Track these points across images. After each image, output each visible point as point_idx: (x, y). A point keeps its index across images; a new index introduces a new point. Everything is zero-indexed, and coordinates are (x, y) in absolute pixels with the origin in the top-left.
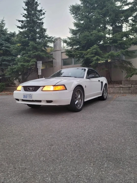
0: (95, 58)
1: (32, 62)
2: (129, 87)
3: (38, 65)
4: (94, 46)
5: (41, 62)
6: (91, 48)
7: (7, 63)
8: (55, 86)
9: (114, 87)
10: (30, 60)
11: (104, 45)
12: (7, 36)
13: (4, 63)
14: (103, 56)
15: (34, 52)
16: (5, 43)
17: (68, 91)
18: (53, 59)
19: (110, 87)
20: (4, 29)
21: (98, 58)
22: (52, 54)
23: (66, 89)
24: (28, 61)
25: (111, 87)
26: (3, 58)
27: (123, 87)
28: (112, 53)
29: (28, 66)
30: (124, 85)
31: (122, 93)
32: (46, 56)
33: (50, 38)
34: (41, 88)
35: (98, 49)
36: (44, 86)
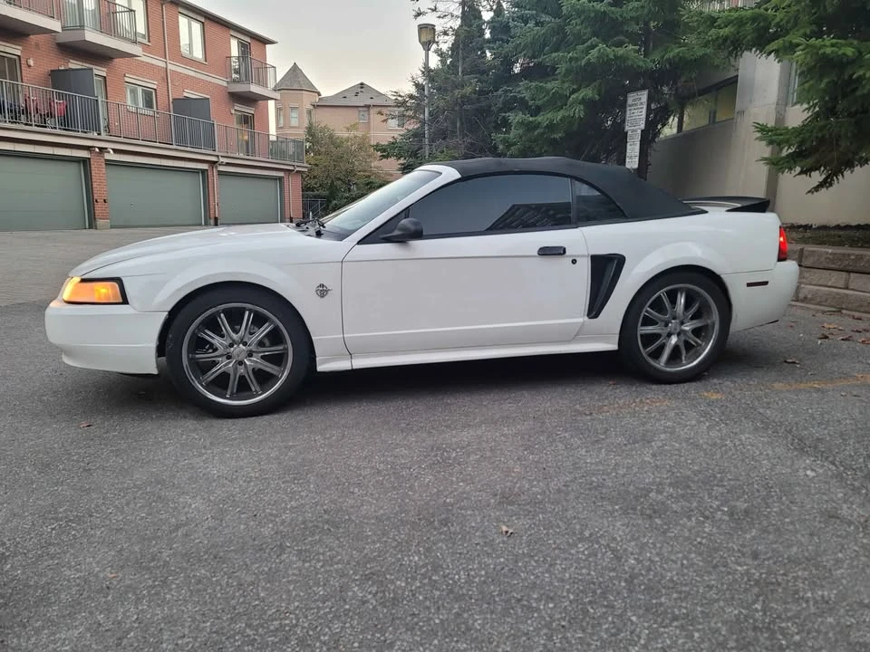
3: (628, 113)
5: (641, 96)
17: (131, 313)
23: (125, 301)
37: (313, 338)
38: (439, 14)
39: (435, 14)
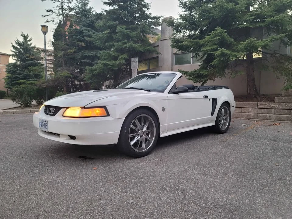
0: (218, 53)
1: (120, 60)
2: (289, 108)
3: (132, 64)
4: (215, 30)
5: (137, 59)
6: (210, 35)
7: (88, 61)
8: (84, 108)
9: (258, 107)
10: (119, 56)
11: (239, 26)
12: (90, 19)
13: (84, 61)
14: (235, 48)
15: (125, 43)
16: (87, 30)
17: (112, 119)
18: (157, 53)
19: (249, 107)
20: (88, 7)
21: (224, 52)
22: (158, 46)
23: (108, 115)
24: (115, 58)
25: (251, 107)
26: (82, 53)
27: (277, 107)
28: (251, 42)
29: (114, 66)
30: (280, 103)
31: (274, 118)
32: (145, 49)
33: (154, 18)
34: (62, 111)
35: (223, 34)
36: (67, 108)
37: (161, 126)
38: (55, 23)
39: (53, 23)
